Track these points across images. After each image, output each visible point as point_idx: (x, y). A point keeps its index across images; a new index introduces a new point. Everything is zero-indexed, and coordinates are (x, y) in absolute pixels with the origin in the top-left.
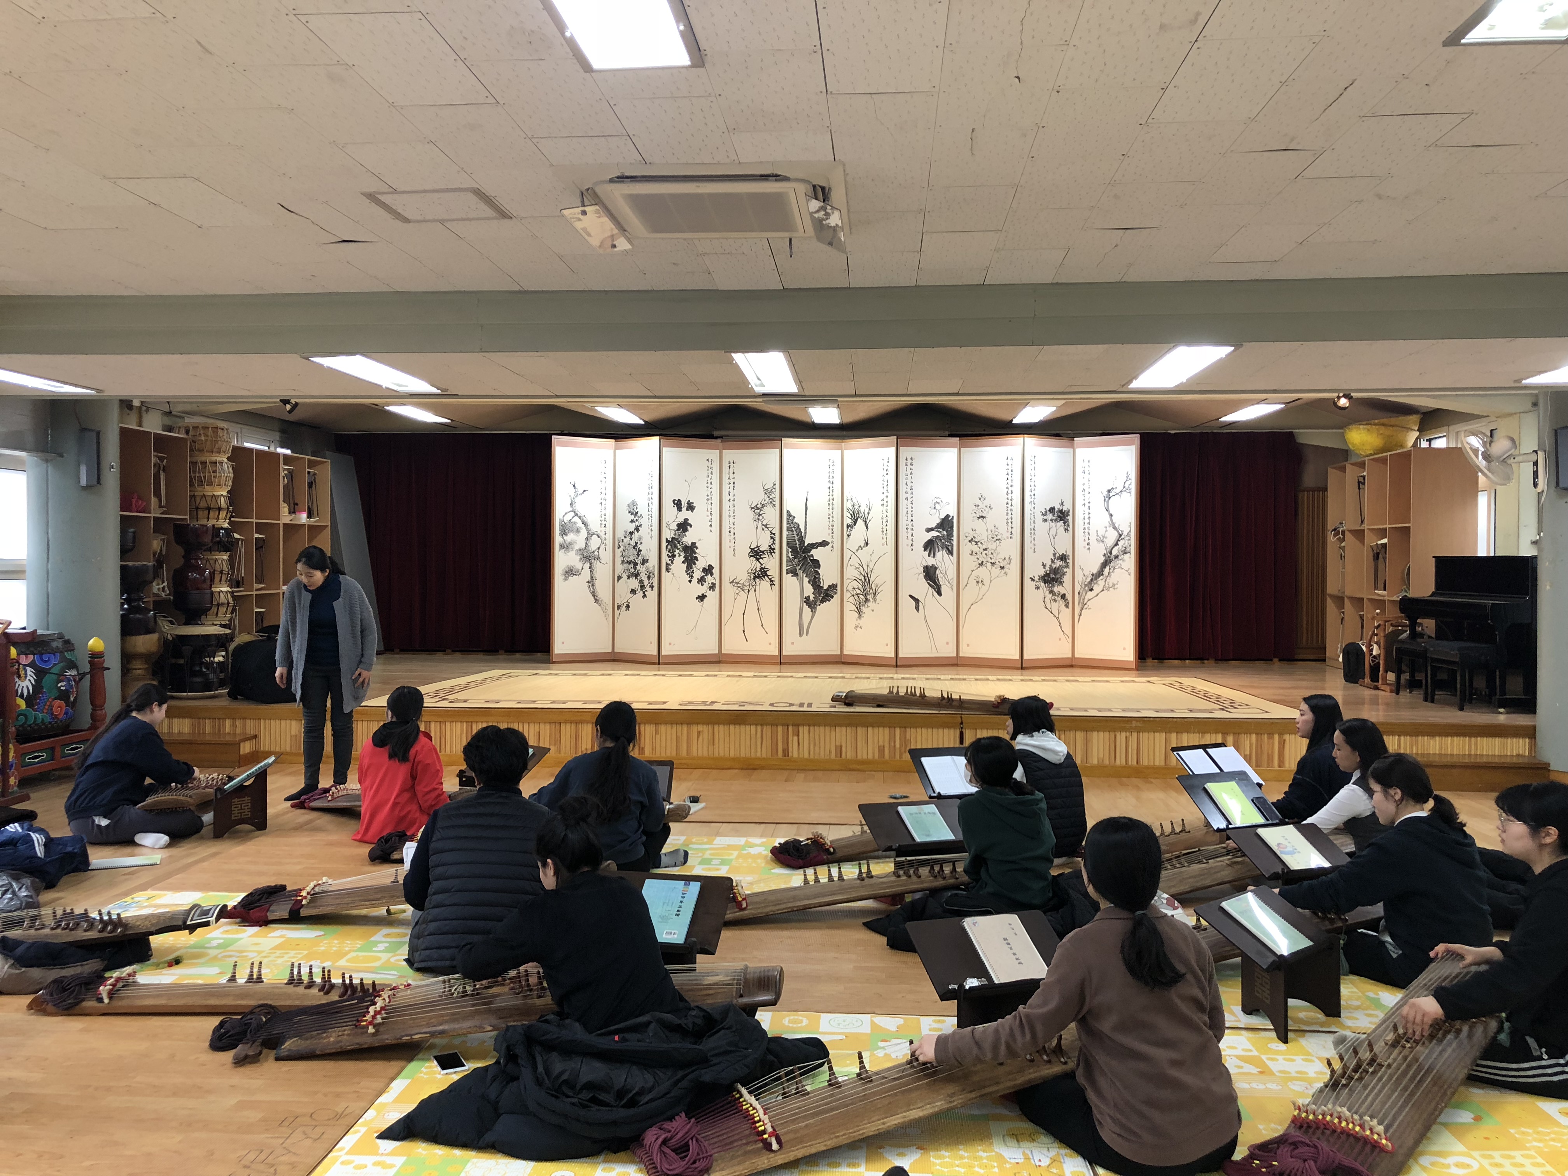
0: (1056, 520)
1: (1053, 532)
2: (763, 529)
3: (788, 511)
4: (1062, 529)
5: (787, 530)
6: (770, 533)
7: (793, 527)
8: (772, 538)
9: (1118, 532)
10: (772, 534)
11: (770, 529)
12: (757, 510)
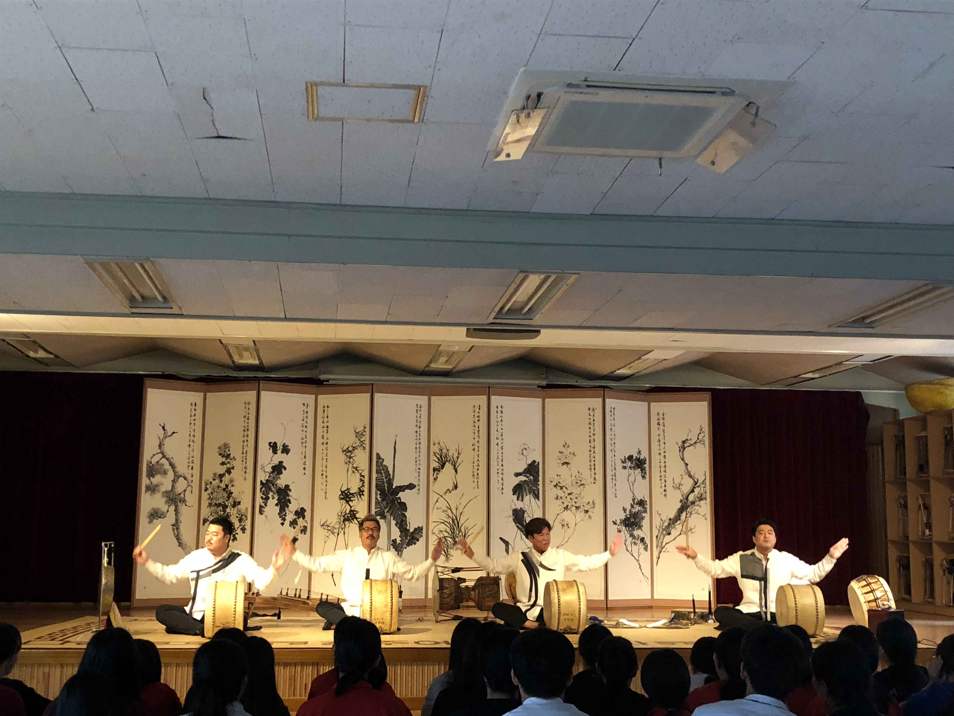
0: (634, 468)
1: (632, 479)
2: (353, 472)
3: (378, 454)
4: (639, 476)
5: (377, 472)
6: (359, 476)
7: (382, 469)
8: (361, 480)
9: (693, 479)
10: (362, 476)
11: (360, 472)
12: (348, 452)
